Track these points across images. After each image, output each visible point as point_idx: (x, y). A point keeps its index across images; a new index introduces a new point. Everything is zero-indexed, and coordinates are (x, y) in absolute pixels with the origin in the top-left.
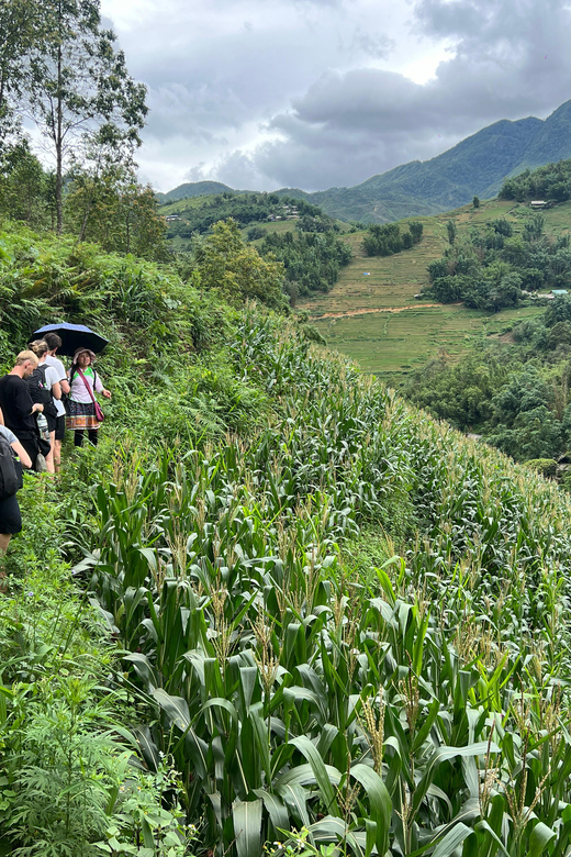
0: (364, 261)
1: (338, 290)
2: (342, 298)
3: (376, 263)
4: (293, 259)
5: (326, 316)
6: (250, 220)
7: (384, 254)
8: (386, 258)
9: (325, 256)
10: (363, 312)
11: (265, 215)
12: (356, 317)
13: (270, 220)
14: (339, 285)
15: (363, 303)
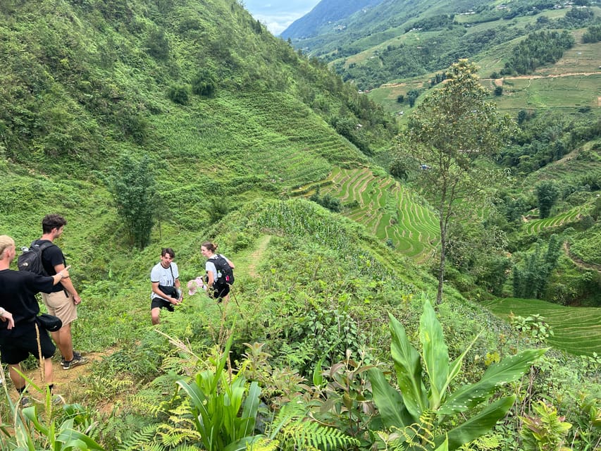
0: (580, 46)
1: (560, 63)
2: (561, 66)
3: (587, 47)
4: (540, 46)
5: (550, 76)
6: (543, 8)
7: (594, 42)
8: (594, 44)
9: (559, 44)
10: (570, 74)
11: (553, 6)
12: (565, 77)
13: (554, 9)
14: (562, 59)
15: (571, 70)
